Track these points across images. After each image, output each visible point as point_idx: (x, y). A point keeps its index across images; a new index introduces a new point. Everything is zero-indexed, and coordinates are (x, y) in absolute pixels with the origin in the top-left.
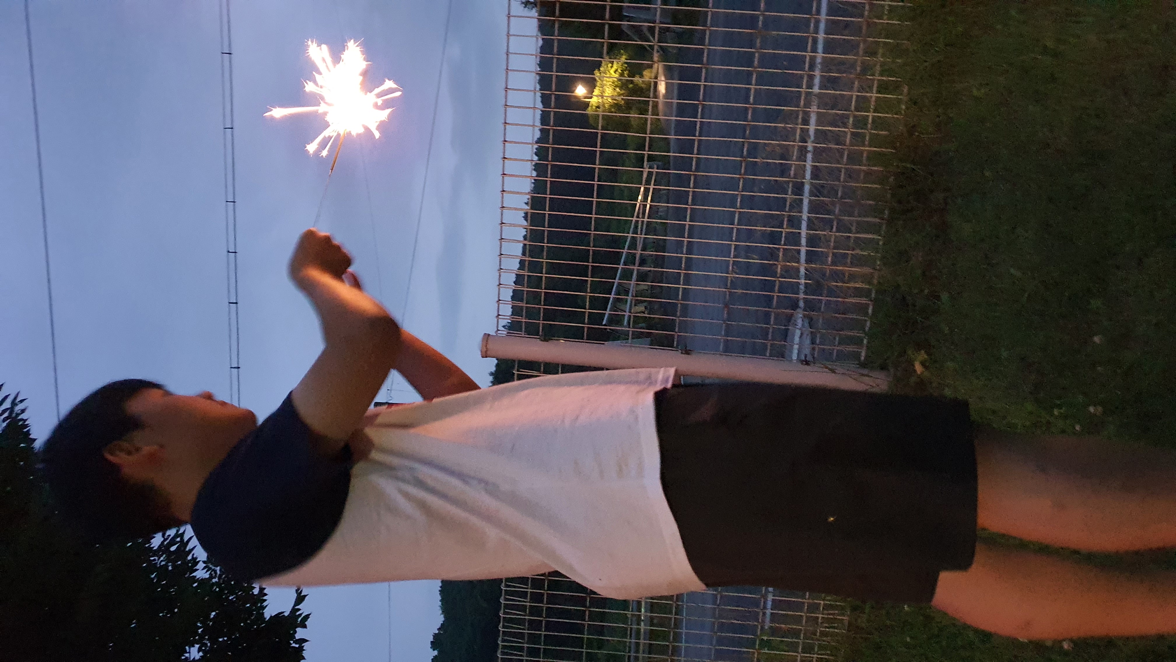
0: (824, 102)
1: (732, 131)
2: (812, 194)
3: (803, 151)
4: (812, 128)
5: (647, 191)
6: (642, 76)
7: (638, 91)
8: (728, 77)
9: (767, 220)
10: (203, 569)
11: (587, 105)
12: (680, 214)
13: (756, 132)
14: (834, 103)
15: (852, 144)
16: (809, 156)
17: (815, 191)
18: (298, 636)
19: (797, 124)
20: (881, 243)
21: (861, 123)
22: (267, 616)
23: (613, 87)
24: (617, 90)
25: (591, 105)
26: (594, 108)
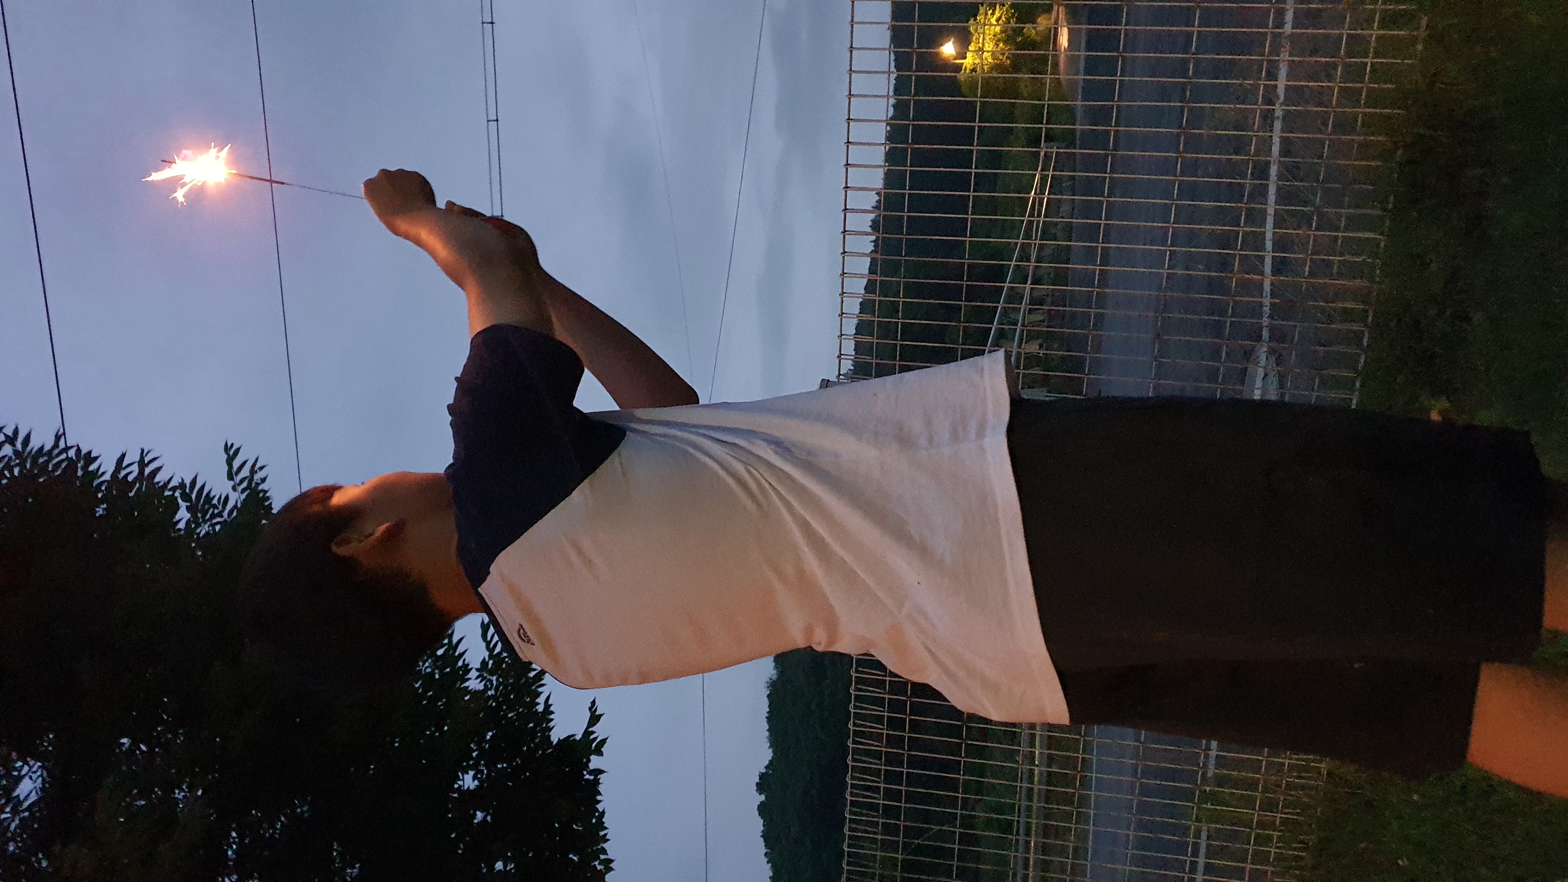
0: (1300, 46)
1: (1163, 93)
2: (1281, 178)
3: (1268, 118)
4: (1282, 84)
5: (1043, 179)
6: (1034, 22)
7: (1029, 43)
9: (1219, 215)
10: (477, 678)
11: (958, 68)
12: (1091, 210)
13: (1200, 93)
14: (1314, 47)
15: (1339, 104)
16: (1278, 125)
17: (1286, 173)
18: (592, 766)
19: (1260, 80)
20: (1382, 244)
21: (1354, 73)
22: (555, 738)
23: (994, 41)
24: (1001, 45)
25: (963, 68)
26: (968, 71)
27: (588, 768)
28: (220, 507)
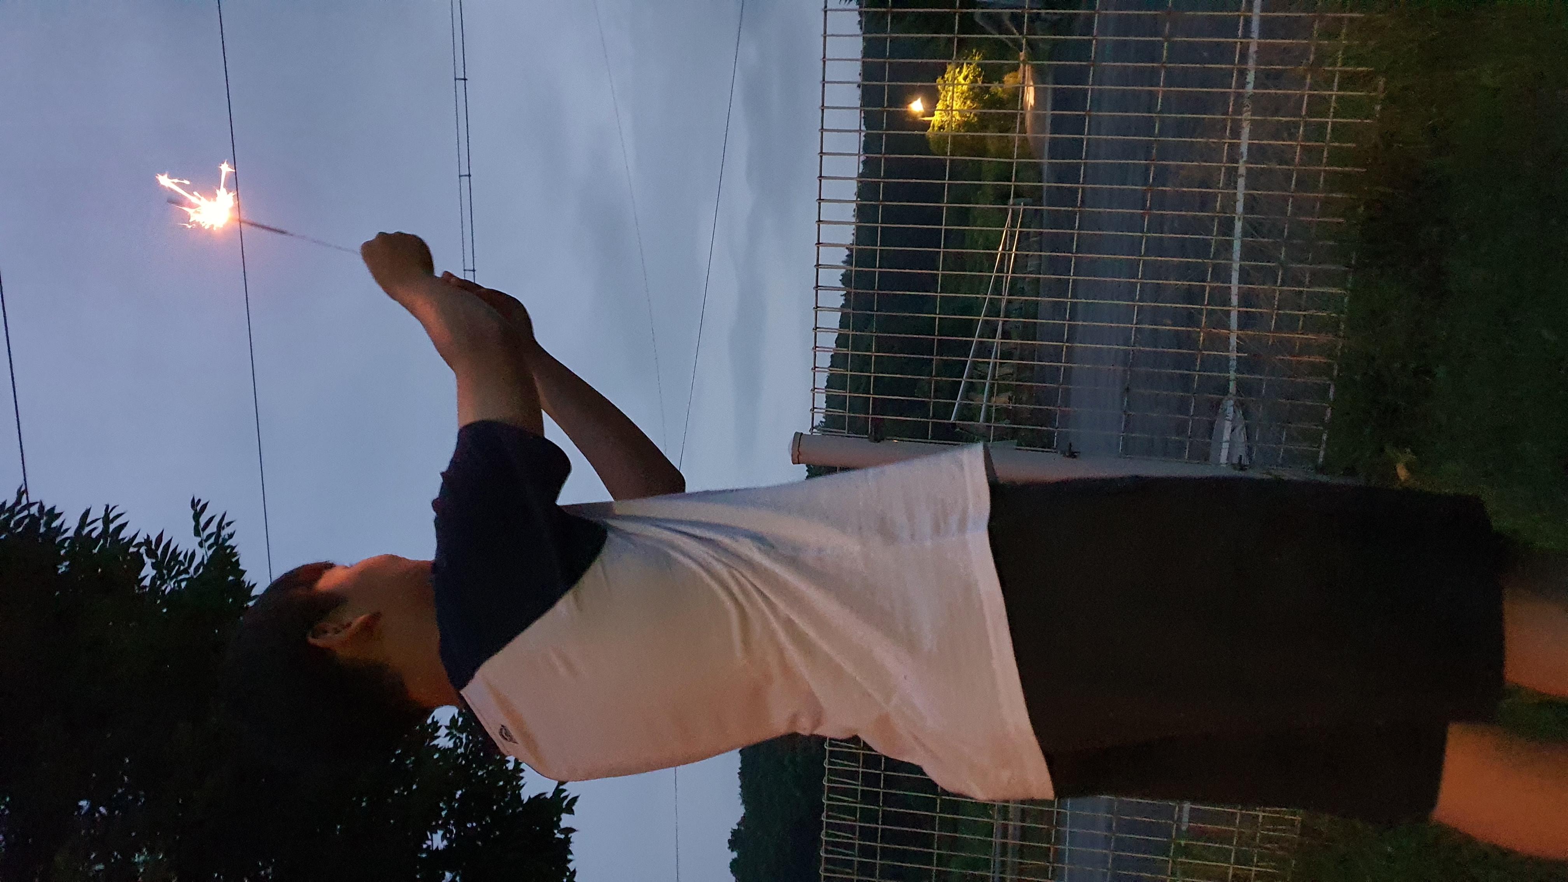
0: (1261, 105)
1: (1129, 150)
2: (1245, 233)
3: (1232, 174)
4: (1245, 142)
6: (1001, 81)
7: (996, 102)
8: (1123, 77)
9: (1184, 271)
10: (447, 735)
11: (927, 125)
12: (1059, 266)
13: (1165, 152)
14: (1276, 106)
15: (1301, 163)
16: (1241, 182)
17: (1251, 230)
18: (563, 824)
19: (1224, 138)
20: (1346, 300)
22: (525, 798)
23: (962, 99)
24: (968, 102)
25: (932, 125)
26: (936, 128)
27: (560, 826)
28: (186, 565)
